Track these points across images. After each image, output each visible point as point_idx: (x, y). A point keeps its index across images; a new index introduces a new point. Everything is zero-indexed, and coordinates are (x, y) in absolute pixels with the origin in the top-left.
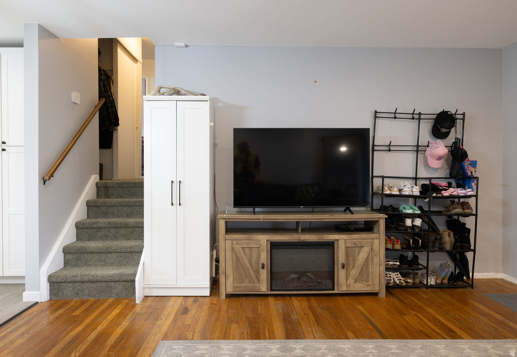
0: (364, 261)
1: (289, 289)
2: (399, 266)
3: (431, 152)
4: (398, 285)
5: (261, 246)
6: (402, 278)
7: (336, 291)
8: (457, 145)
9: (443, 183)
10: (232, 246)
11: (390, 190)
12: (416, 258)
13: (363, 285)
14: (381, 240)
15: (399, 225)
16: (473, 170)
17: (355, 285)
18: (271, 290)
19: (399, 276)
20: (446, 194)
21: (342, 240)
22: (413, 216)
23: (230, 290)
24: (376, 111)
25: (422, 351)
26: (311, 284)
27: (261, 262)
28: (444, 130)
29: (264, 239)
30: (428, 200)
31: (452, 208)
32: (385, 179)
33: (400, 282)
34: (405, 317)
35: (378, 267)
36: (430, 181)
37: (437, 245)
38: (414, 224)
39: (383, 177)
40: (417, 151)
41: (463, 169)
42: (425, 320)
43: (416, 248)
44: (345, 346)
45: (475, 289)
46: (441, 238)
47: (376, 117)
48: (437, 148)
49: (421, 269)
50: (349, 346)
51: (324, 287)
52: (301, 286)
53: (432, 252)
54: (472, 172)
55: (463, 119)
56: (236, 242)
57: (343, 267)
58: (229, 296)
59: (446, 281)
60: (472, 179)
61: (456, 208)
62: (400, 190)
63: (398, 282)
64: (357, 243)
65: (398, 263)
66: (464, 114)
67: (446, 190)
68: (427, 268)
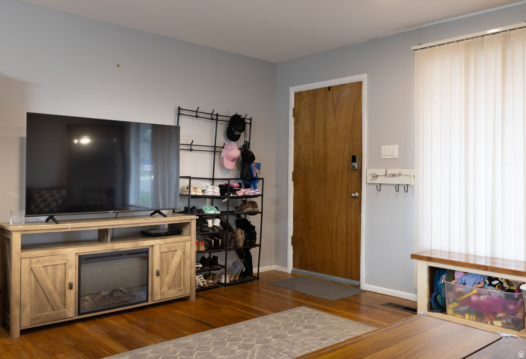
0: (177, 265)
1: (100, 309)
2: (201, 268)
3: (227, 153)
4: (202, 287)
5: (68, 262)
6: (205, 281)
7: (150, 302)
8: (246, 148)
9: (235, 184)
10: (30, 265)
11: (195, 191)
12: (215, 258)
13: (176, 291)
14: (192, 241)
15: (203, 227)
16: (257, 171)
17: (169, 292)
18: (79, 314)
19: (203, 278)
20: (240, 193)
21: (157, 245)
22: (213, 217)
23: (26, 324)
24: (179, 107)
25: (247, 328)
26: (125, 299)
27: (68, 281)
28: (237, 133)
29: (71, 253)
30: (226, 200)
31: (244, 207)
32: (192, 181)
33: (204, 285)
34: (221, 310)
35: (189, 270)
36: (229, 182)
37: (232, 243)
38: (214, 224)
39: (189, 178)
40: (215, 152)
41: (250, 170)
42: (237, 309)
43: (217, 248)
44: (189, 341)
45: (260, 280)
46: (235, 237)
47: (179, 114)
48: (233, 149)
49: (219, 269)
50: (192, 340)
51: (137, 300)
52: (113, 303)
53: (229, 250)
54: (257, 174)
55: (250, 124)
56: (36, 260)
57: (158, 274)
58: (24, 332)
59: (237, 278)
60: (257, 180)
61: (248, 207)
62: (203, 191)
63: (202, 284)
64: (171, 247)
65: (201, 266)
66: (251, 119)
67: (238, 190)
68: (225, 267)
